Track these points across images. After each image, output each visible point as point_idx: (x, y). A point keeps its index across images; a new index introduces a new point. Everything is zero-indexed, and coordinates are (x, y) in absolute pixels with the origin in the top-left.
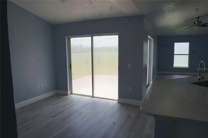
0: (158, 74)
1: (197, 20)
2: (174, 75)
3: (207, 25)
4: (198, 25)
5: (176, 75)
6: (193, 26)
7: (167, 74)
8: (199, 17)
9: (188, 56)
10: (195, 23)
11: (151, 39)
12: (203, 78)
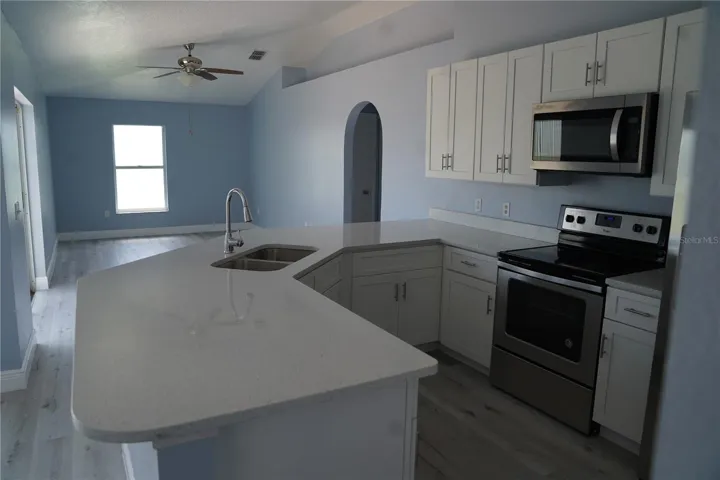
0: (61, 243)
1: (186, 53)
2: (124, 242)
3: (214, 74)
4: (191, 71)
5: (130, 241)
6: (177, 71)
7: (95, 241)
8: (191, 46)
9: (162, 170)
10: (181, 63)
11: (22, 105)
12: (242, 244)
